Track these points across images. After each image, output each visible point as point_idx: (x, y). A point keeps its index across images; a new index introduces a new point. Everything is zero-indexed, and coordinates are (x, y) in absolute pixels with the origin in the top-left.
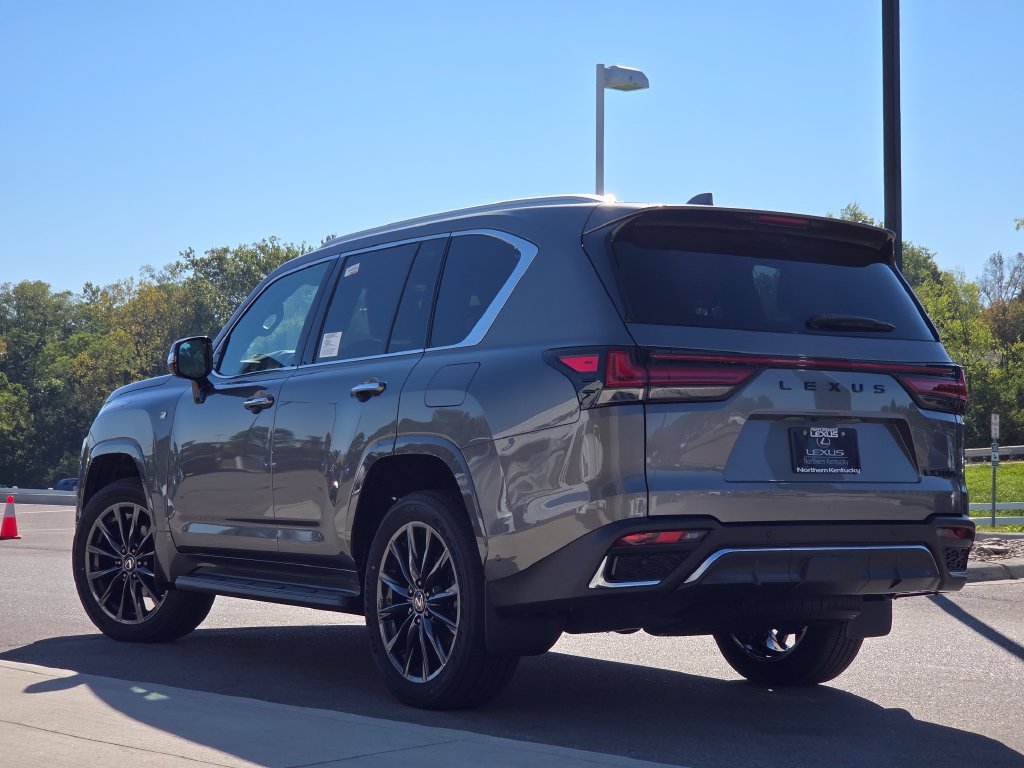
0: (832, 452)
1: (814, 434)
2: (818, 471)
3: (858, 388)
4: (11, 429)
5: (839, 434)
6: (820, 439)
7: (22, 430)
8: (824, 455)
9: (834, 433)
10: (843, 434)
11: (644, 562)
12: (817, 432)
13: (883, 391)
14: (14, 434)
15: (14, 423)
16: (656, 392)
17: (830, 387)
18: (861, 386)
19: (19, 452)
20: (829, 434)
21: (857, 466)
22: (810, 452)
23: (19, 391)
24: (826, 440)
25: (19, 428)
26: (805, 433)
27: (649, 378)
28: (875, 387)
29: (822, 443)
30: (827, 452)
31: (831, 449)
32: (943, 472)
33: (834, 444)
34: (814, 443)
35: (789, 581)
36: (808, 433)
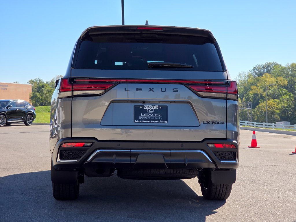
0: (154, 115)
2: (145, 122)
4: (287, 106)
5: (159, 107)
6: (149, 110)
7: (290, 106)
8: (150, 116)
9: (156, 108)
10: (160, 108)
11: (71, 153)
14: (288, 107)
15: (288, 104)
16: (76, 93)
17: (149, 89)
18: (166, 89)
19: (289, 112)
20: (153, 108)
21: (167, 120)
22: (143, 114)
23: (291, 95)
24: (152, 110)
25: (289, 106)
26: (141, 107)
27: (72, 88)
28: (173, 89)
29: (150, 111)
30: (152, 115)
31: (154, 113)
32: (215, 122)
33: (156, 111)
34: (145, 111)
35: (130, 162)
36: (143, 107)
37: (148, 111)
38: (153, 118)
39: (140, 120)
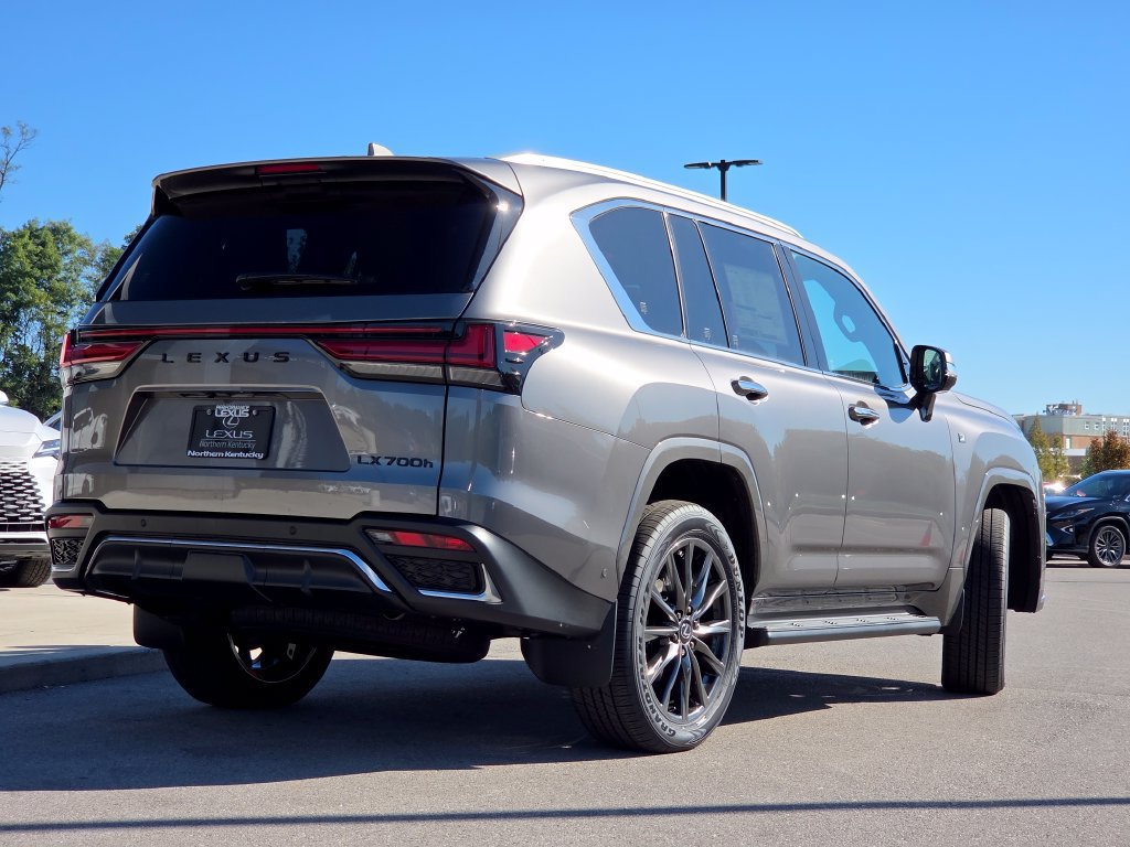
0: (238, 434)
1: (219, 413)
2: (212, 454)
3: (252, 356)
5: (250, 412)
6: (228, 419)
8: (228, 437)
9: (244, 411)
10: (254, 413)
12: (225, 411)
13: (286, 360)
17: (217, 357)
18: (257, 355)
20: (238, 413)
22: (211, 433)
24: (235, 420)
26: (209, 412)
29: (230, 422)
30: (232, 434)
31: (238, 430)
32: (399, 459)
33: (243, 424)
34: (217, 424)
35: (168, 577)
36: (213, 412)
37: (226, 421)
38: (233, 446)
39: (202, 450)
